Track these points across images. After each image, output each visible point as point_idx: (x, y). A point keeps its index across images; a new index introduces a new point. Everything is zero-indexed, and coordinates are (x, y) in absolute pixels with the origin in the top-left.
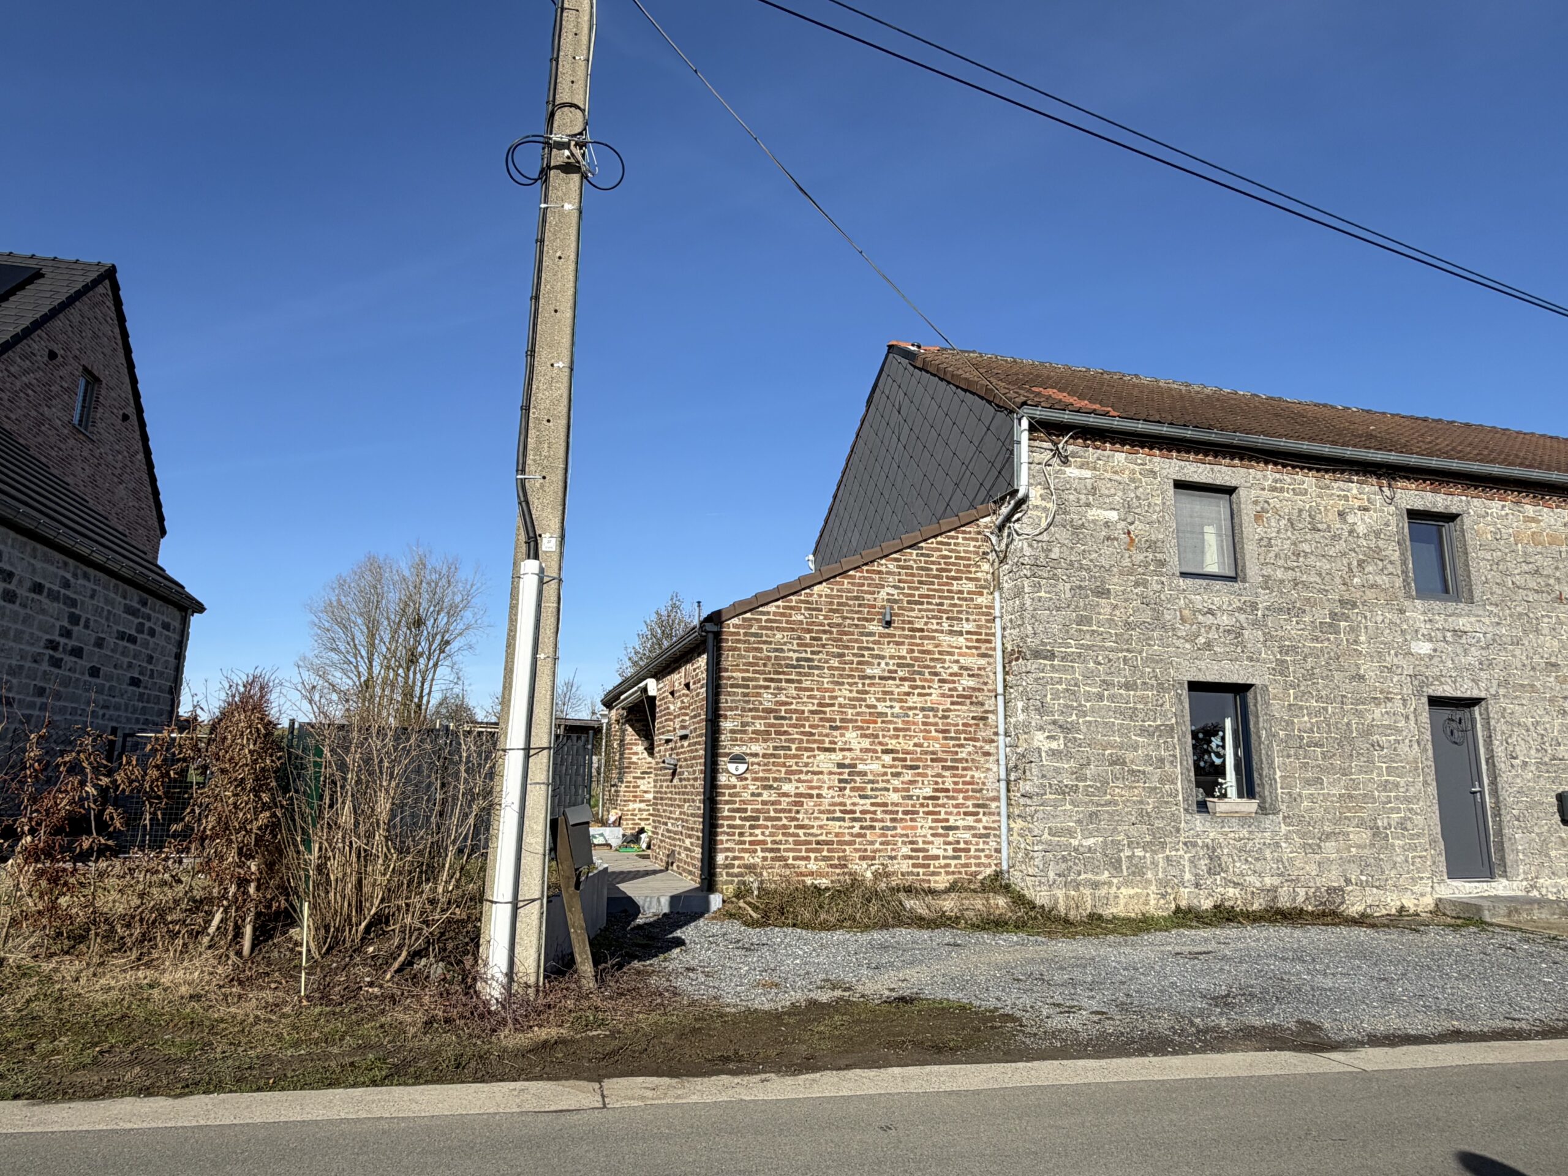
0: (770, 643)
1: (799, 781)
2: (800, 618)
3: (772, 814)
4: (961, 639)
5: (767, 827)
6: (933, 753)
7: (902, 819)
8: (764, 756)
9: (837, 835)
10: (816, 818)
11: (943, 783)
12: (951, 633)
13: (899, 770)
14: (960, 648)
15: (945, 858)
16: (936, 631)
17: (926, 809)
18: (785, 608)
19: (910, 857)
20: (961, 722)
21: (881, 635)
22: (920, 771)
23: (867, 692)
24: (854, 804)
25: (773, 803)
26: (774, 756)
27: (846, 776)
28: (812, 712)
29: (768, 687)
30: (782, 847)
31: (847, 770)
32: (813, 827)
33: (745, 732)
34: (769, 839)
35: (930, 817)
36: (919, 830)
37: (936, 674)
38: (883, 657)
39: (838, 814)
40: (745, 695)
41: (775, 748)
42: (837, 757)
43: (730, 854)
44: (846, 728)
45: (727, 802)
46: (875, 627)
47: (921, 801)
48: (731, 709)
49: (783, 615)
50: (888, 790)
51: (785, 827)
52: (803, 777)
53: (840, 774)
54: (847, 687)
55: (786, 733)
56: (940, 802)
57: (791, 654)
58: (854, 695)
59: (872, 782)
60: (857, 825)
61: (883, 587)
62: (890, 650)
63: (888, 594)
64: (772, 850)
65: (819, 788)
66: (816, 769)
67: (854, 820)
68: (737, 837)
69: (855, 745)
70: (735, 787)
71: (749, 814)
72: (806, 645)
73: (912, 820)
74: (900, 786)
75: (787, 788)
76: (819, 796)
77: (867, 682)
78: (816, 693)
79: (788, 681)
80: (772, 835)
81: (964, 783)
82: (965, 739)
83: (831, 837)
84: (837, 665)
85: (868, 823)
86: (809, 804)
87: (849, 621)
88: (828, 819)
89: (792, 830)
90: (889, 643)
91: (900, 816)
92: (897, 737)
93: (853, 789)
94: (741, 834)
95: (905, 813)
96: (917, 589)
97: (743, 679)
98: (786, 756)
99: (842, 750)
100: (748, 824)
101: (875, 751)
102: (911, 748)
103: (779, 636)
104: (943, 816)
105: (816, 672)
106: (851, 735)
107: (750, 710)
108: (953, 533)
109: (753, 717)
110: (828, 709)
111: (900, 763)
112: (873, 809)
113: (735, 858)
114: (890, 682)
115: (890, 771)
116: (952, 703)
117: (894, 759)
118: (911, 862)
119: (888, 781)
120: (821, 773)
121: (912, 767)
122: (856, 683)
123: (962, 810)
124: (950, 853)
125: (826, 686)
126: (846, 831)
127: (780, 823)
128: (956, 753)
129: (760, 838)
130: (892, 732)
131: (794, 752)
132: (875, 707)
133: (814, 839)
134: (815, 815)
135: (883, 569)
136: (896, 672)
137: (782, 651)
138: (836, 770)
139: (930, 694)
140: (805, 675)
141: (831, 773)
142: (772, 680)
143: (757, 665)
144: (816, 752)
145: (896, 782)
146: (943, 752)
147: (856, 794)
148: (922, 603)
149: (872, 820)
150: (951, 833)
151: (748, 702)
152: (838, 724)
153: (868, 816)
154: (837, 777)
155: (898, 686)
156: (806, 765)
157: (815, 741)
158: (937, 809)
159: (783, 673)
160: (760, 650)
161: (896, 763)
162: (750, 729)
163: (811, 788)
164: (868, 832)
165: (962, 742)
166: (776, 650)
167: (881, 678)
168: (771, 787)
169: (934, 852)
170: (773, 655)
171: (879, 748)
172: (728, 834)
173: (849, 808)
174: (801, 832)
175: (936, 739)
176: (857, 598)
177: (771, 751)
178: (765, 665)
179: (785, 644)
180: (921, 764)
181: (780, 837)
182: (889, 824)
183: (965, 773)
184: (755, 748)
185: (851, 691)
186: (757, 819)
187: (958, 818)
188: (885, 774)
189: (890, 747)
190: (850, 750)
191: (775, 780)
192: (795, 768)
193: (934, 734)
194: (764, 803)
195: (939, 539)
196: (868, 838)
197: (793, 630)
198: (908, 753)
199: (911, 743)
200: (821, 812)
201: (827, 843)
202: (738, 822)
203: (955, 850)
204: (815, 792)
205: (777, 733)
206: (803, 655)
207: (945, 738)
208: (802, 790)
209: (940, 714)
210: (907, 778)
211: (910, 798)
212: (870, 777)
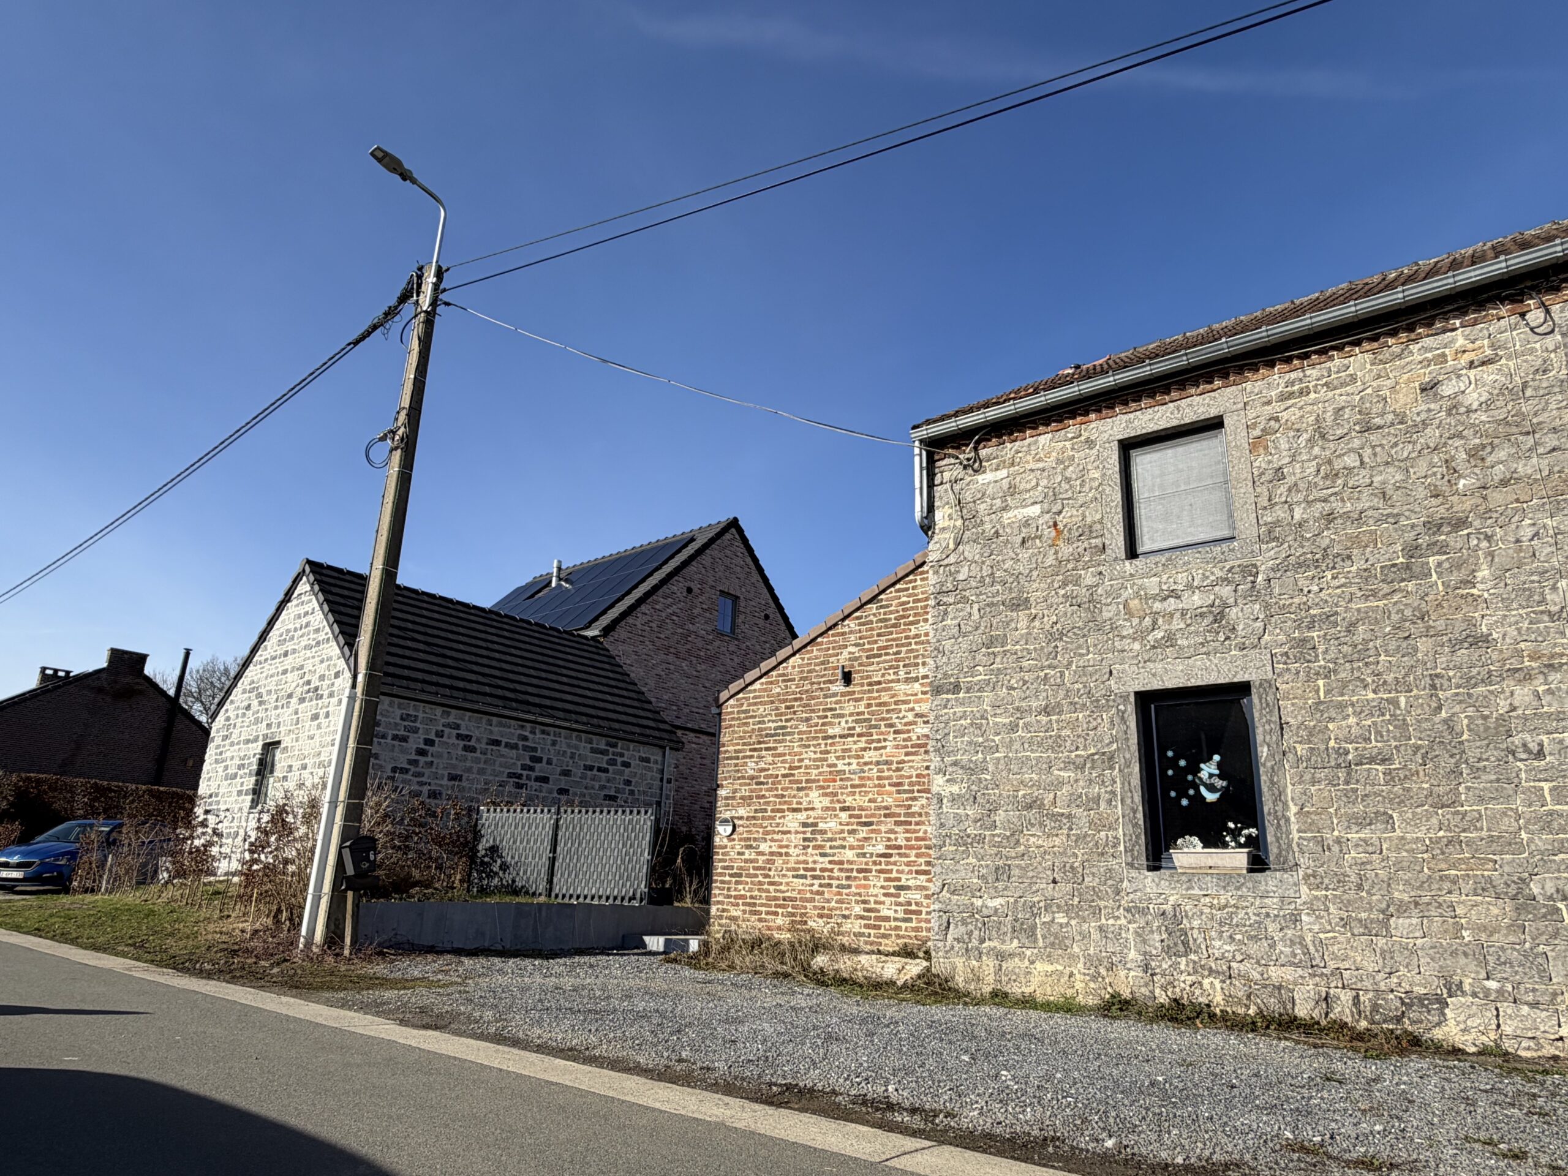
0: (755, 717)
1: (772, 840)
2: (778, 690)
3: (752, 871)
4: (917, 685)
5: (747, 883)
6: (886, 808)
7: (855, 878)
8: (748, 818)
9: (800, 892)
10: (784, 876)
11: (896, 839)
12: (907, 680)
13: (855, 827)
14: (916, 695)
15: (896, 919)
16: (892, 681)
17: (878, 867)
18: (767, 683)
19: (862, 918)
20: (914, 773)
21: (843, 694)
22: (874, 827)
23: (828, 752)
24: (815, 862)
25: (752, 861)
26: (754, 818)
27: (808, 835)
28: (784, 776)
29: (752, 757)
30: (758, 902)
31: (810, 829)
32: (781, 884)
33: (733, 798)
34: (748, 894)
35: (883, 876)
36: (872, 889)
37: (891, 726)
38: (842, 716)
39: (802, 872)
40: (736, 765)
41: (756, 811)
42: (802, 816)
43: (720, 906)
44: (810, 788)
45: (721, 861)
46: (839, 687)
47: (874, 858)
48: (726, 779)
49: (765, 690)
50: (844, 847)
51: (760, 883)
52: (776, 837)
53: (804, 833)
54: (812, 748)
55: (763, 796)
56: (892, 859)
57: (770, 724)
58: (818, 755)
59: (831, 840)
60: (817, 882)
61: (846, 647)
62: (849, 708)
63: (850, 653)
64: (749, 905)
65: (787, 847)
66: (785, 829)
67: (814, 877)
68: (725, 892)
69: (817, 805)
70: (726, 847)
71: (735, 871)
72: (781, 714)
73: (866, 878)
74: (856, 843)
75: (764, 847)
76: (787, 854)
77: (830, 741)
78: (788, 757)
79: (767, 749)
80: (750, 890)
81: (917, 839)
82: (919, 791)
83: (794, 894)
84: (805, 729)
85: (827, 881)
86: (779, 861)
87: (816, 686)
88: (793, 877)
89: (766, 886)
90: (849, 701)
91: (855, 874)
92: (854, 793)
93: (815, 847)
94: (729, 889)
95: (859, 871)
96: (876, 642)
97: (736, 751)
98: (763, 818)
99: (806, 809)
100: (734, 880)
101: (834, 809)
102: (866, 804)
103: (762, 709)
104: (894, 875)
105: (788, 738)
106: (814, 794)
107: (739, 778)
108: (911, 577)
109: (741, 785)
110: (796, 772)
111: (856, 820)
112: (830, 866)
113: (724, 910)
114: (849, 739)
115: (846, 828)
116: (907, 754)
117: (851, 816)
118: (863, 922)
119: (844, 839)
120: (789, 832)
121: (866, 824)
122: (819, 744)
123: (914, 868)
124: (901, 915)
125: (796, 750)
126: (808, 888)
127: (757, 880)
128: (910, 807)
129: (742, 892)
130: (849, 789)
131: (769, 813)
132: (835, 765)
133: (781, 895)
134: (784, 872)
136: (854, 728)
137: (764, 722)
138: (801, 829)
139: (885, 747)
140: (780, 742)
141: (797, 832)
142: (755, 750)
143: (744, 738)
144: (787, 813)
145: (852, 840)
146: (897, 806)
147: (817, 852)
148: (880, 656)
149: (830, 878)
150: (902, 893)
151: (738, 771)
152: (804, 785)
153: (826, 874)
154: (802, 836)
155: (855, 743)
156: (778, 825)
157: (785, 803)
158: (889, 867)
159: (764, 742)
160: (746, 724)
161: (852, 820)
162: (738, 795)
163: (781, 847)
164: (826, 890)
165: (916, 794)
166: (759, 723)
167: (841, 737)
168: (750, 847)
169: (885, 913)
170: (756, 727)
171: (838, 806)
172: (719, 888)
173: (810, 866)
174: (772, 888)
175: (889, 794)
176: (823, 663)
177: (752, 814)
178: (750, 737)
179: (766, 716)
180: (875, 820)
181: (756, 893)
182: (844, 882)
183: (918, 827)
184: (742, 812)
185: (815, 752)
186: (740, 875)
187: (910, 876)
188: (842, 831)
189: (847, 804)
190: (813, 809)
191: (755, 840)
192: (769, 828)
193: (888, 788)
194: (746, 861)
195: (898, 586)
196: (826, 896)
197: (772, 702)
198: (863, 810)
199: (867, 799)
200: (788, 870)
201: (792, 899)
202: (727, 878)
203: (906, 912)
204: (784, 851)
205: (758, 797)
206: (780, 724)
207: (898, 792)
208: (774, 849)
209: (894, 767)
210: (862, 835)
211: (864, 855)
212: (829, 835)
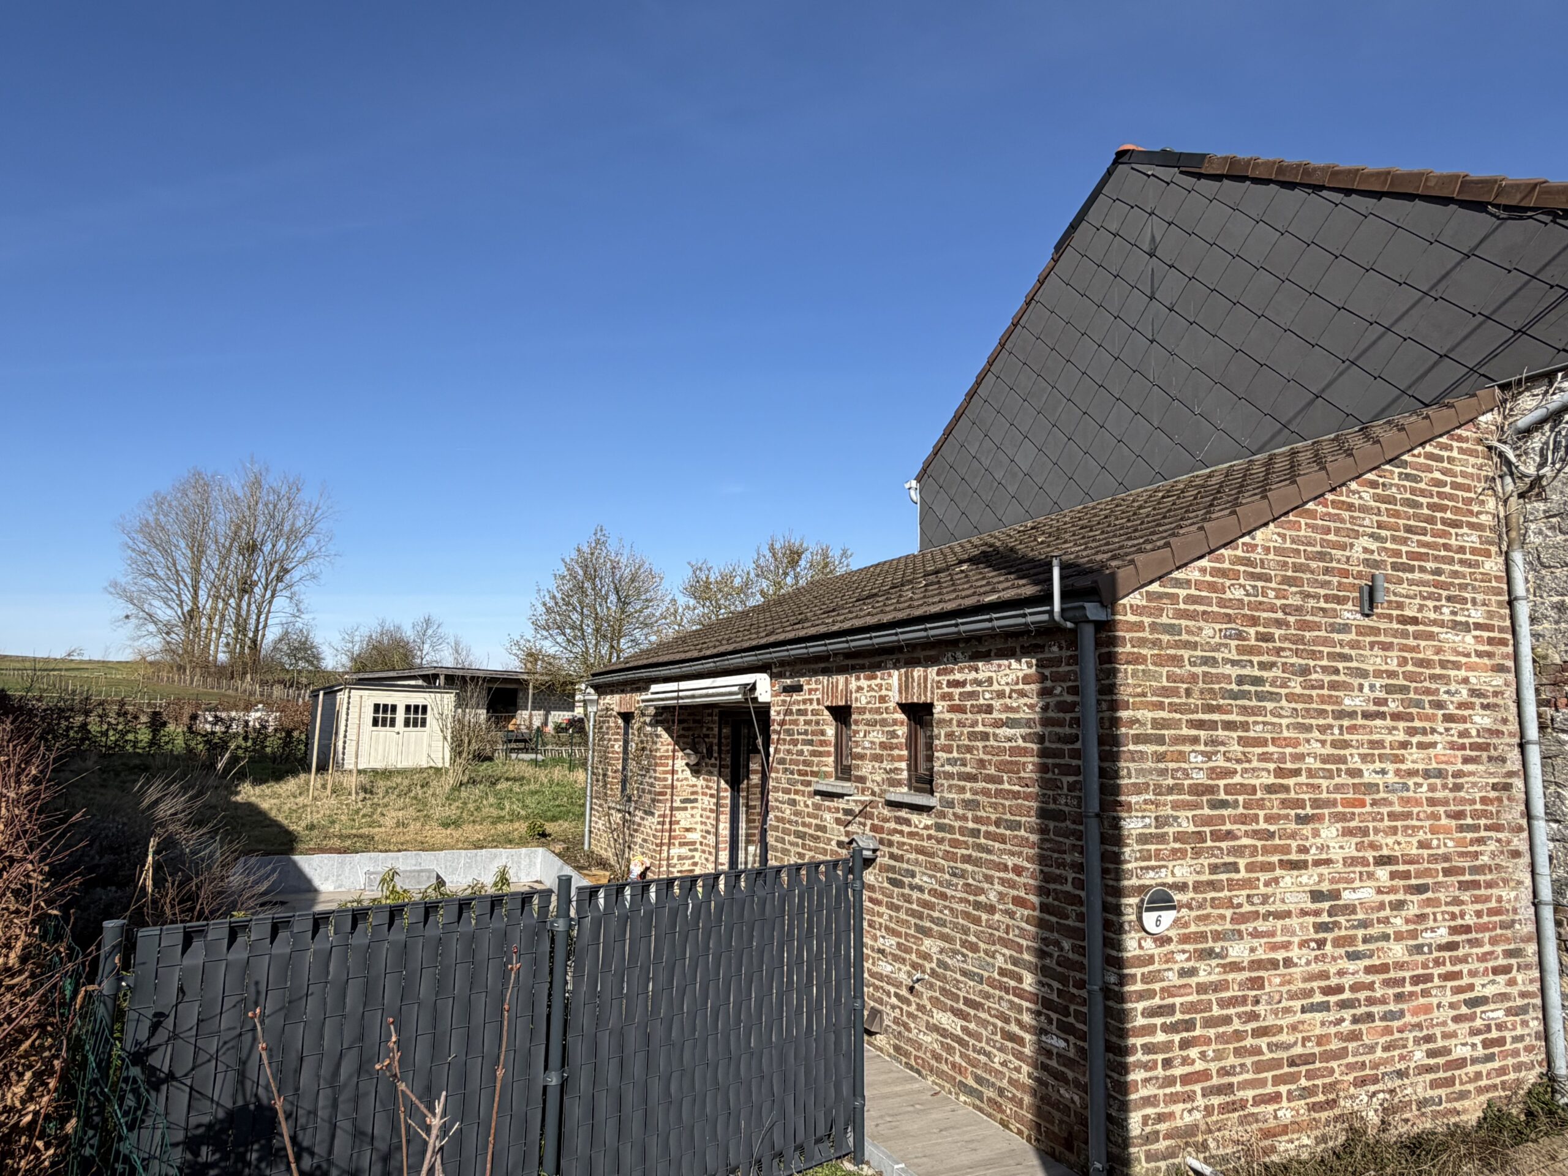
0: (1194, 646)
1: (1256, 934)
2: (1239, 594)
3: (1216, 1011)
4: (1469, 639)
5: (1208, 1041)
6: (1446, 858)
7: (1411, 994)
8: (1198, 887)
9: (1321, 1040)
10: (1287, 1010)
11: (1462, 915)
12: (1455, 625)
13: (1400, 896)
14: (1468, 655)
15: (1474, 1061)
16: (1435, 622)
17: (1442, 970)
18: (1215, 572)
19: (1429, 1069)
20: (1478, 796)
21: (1361, 631)
22: (1430, 895)
23: (1346, 745)
24: (1341, 973)
25: (1217, 987)
26: (1212, 885)
27: (1325, 918)
28: (1270, 789)
29: (1195, 740)
30: (1235, 1080)
31: (1326, 905)
32: (1280, 1029)
33: (1162, 838)
34: (1214, 1067)
35: (1450, 984)
36: (1436, 1013)
37: (1439, 705)
38: (1364, 674)
39: (1318, 998)
40: (1160, 757)
41: (1214, 869)
42: (1309, 878)
43: (1150, 1111)
44: (1319, 818)
45: (1141, 996)
46: (1349, 614)
47: (1436, 954)
48: (1138, 789)
49: (1212, 587)
50: (1386, 937)
51: (1238, 1035)
52: (1262, 926)
53: (1317, 913)
54: (1316, 734)
55: (1230, 835)
56: (1460, 952)
57: (1228, 670)
58: (1328, 750)
59: (1364, 924)
60: (1347, 1014)
61: (1357, 535)
62: (1374, 660)
63: (1366, 550)
64: (1219, 1090)
65: (1286, 946)
66: (1279, 907)
67: (1343, 1005)
68: (1160, 1072)
69: (1336, 854)
70: (1151, 960)
71: (1178, 1016)
72: (1251, 651)
73: (1425, 993)
74: (1404, 928)
75: (1238, 951)
76: (1288, 963)
77: (1346, 723)
78: (1271, 749)
79: (1229, 726)
80: (1219, 1056)
81: (1492, 912)
82: (1488, 828)
83: (1312, 1048)
84: (1298, 690)
85: (1363, 1010)
86: (1273, 980)
87: (1312, 602)
88: (1304, 1010)
89: (1249, 1042)
90: (1372, 645)
91: (1408, 988)
92: (1394, 831)
93: (1337, 943)
94: (1167, 1063)
95: (1416, 980)
96: (1404, 541)
97: (1156, 724)
98: (1232, 885)
99: (1317, 863)
100: (1177, 1038)
101: (1364, 862)
102: (1414, 851)
103: (1208, 631)
104: (1466, 981)
105: (1270, 705)
106: (1329, 832)
107: (1171, 790)
108: (1444, 440)
109: (1176, 806)
110: (1291, 782)
111: (1402, 883)
112: (1370, 978)
113: (1161, 1118)
114: (1378, 722)
115: (1387, 898)
116: (1466, 760)
117: (1393, 875)
118: (1429, 1077)
119: (1386, 921)
120: (1288, 914)
121: (1420, 889)
122: (1331, 727)
123: (1490, 964)
124: (1480, 1051)
125: (1286, 734)
126: (1333, 1030)
127: (1229, 1029)
128: (1476, 855)
129: (1199, 1066)
130: (1387, 823)
131: (1243, 874)
132: (1358, 773)
133: (1284, 1055)
134: (1284, 1004)
135: (1356, 501)
136: (1384, 702)
137: (1214, 662)
138: (1311, 906)
139: (1433, 745)
140: (1254, 711)
141: (1304, 913)
142: (1200, 725)
143: (1175, 692)
144: (1278, 872)
145: (1398, 921)
146: (1462, 854)
147: (1342, 951)
148: (1411, 569)
149: (1371, 1001)
150: (1478, 1010)
151: (1163, 773)
152: (1309, 811)
153: (1362, 995)
154: (1311, 919)
155: (1391, 730)
156: (1265, 899)
157: (1276, 849)
158: (1457, 968)
159: (1218, 709)
160: (1177, 660)
161: (1395, 882)
162: (1170, 830)
163: (1274, 947)
164: (1363, 1027)
165: (1483, 834)
166: (1205, 661)
167: (1366, 715)
168: (1210, 954)
169: (1460, 1052)
170: (1199, 670)
171: (1370, 855)
172: (1146, 1067)
173: (1334, 981)
174: (1263, 1042)
175: (1447, 831)
176: (1321, 556)
177: (1206, 877)
178: (1188, 693)
179: (1217, 648)
180: (1430, 881)
181: (1231, 1060)
182: (1392, 1007)
183: (1489, 892)
184: (1182, 871)
185: (1323, 743)
186: (1189, 1025)
187: (1485, 980)
188: (1381, 906)
189: (1385, 852)
190: (1328, 862)
191: (1218, 936)
192: (1247, 908)
193: (1444, 821)
194: (1202, 988)
195: (1428, 448)
196: (1366, 1040)
197: (1229, 618)
198: (1411, 862)
199: (1414, 841)
200: (1292, 996)
201: (1308, 1059)
202: (1160, 1037)
203: (1486, 1044)
204: (1280, 955)
205: (1217, 836)
206: (1247, 671)
207: (1461, 828)
208: (1261, 954)
209: (1450, 781)
210: (1413, 910)
211: (1418, 949)
212: (1361, 916)
